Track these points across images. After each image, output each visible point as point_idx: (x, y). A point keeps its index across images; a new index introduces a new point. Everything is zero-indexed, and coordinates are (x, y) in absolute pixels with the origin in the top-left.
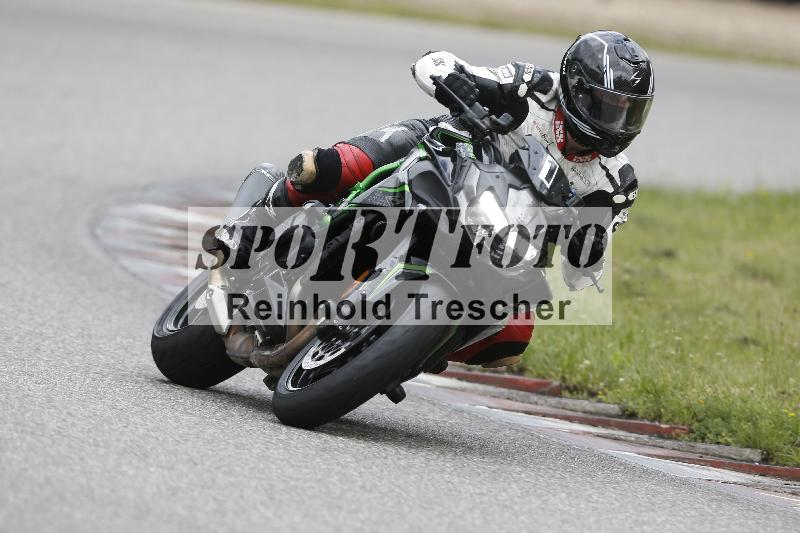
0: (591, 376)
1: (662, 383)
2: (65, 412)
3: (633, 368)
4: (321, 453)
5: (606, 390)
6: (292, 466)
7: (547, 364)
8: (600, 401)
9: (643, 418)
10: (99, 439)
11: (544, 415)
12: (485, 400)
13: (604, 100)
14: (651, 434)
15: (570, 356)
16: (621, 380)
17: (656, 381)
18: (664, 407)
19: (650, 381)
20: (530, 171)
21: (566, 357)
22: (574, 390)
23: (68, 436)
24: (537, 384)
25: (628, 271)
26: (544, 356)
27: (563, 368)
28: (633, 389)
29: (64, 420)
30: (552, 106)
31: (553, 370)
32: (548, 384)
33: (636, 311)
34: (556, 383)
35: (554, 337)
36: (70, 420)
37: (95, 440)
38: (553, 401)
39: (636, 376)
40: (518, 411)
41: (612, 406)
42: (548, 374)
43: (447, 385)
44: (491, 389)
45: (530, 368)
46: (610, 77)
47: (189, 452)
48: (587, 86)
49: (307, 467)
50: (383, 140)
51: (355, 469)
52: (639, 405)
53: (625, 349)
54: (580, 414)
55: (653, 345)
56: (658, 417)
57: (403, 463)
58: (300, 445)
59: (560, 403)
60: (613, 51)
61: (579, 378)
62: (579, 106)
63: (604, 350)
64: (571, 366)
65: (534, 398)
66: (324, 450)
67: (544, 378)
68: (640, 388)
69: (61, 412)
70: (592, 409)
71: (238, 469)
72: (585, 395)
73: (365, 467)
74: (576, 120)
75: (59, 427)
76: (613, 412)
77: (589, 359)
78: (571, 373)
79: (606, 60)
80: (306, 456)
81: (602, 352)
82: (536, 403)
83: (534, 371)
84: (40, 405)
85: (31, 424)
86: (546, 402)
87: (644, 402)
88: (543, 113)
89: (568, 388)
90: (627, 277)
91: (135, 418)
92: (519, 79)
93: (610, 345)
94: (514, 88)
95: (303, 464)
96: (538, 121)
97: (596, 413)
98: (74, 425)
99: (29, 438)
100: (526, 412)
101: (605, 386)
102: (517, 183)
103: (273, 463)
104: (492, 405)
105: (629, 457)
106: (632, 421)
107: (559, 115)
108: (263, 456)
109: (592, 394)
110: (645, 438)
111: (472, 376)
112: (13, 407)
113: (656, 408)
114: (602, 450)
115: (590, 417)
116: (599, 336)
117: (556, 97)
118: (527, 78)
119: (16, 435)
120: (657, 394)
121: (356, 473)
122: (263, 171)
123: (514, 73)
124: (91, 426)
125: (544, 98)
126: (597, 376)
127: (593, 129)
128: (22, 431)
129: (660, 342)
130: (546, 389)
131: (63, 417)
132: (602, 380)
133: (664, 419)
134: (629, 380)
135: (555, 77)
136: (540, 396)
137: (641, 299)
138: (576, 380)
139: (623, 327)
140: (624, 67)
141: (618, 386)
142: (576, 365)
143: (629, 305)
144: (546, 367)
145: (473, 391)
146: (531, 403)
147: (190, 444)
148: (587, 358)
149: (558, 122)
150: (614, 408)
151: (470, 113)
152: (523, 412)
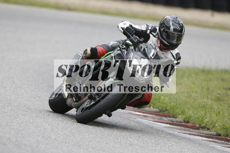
0: (208, 124)
1: (228, 126)
2: (57, 133)
3: (220, 121)
4: (130, 145)
5: (212, 128)
6: (122, 149)
7: (195, 120)
8: (210, 131)
9: (223, 136)
10: (66, 141)
11: (194, 135)
12: (177, 131)
13: (171, 34)
14: (225, 141)
15: (202, 118)
16: (216, 125)
17: (226, 125)
18: (229, 133)
19: (225, 125)
20: (148, 54)
21: (201, 118)
22: (203, 128)
23: (58, 140)
24: (192, 126)
25: (219, 94)
26: (195, 118)
27: (200, 122)
28: (220, 128)
29: (56, 136)
30: (157, 36)
31: (197, 122)
32: (195, 126)
33: (221, 105)
34: (198, 126)
35: (197, 112)
36: (58, 135)
37: (65, 141)
38: (197, 131)
39: (221, 124)
40: (187, 134)
41: (214, 132)
42: (196, 123)
43: (166, 126)
44: (179, 127)
45: (190, 121)
46: (172, 28)
47: (92, 145)
48: (166, 30)
49: (126, 149)
50: (110, 45)
51: (140, 150)
52: (222, 132)
53: (218, 116)
54: (205, 135)
55: (226, 115)
56: (227, 136)
57: (154, 148)
58: (124, 143)
59: (199, 131)
60: (173, 21)
61: (204, 124)
62: (164, 36)
63: (212, 116)
64: (202, 121)
65: (191, 130)
66: (131, 145)
67: (194, 124)
68: (222, 127)
69: (55, 134)
70: (208, 133)
71: (106, 150)
72: (206, 129)
73: (143, 150)
74: (163, 40)
75: (55, 138)
76: (214, 134)
77: (208, 119)
78: (202, 123)
79: (171, 23)
80: (126, 146)
81: (211, 117)
82: (192, 132)
83: (191, 122)
84: (50, 131)
85: (47, 137)
86: (195, 131)
87: (223, 131)
88: (154, 38)
89: (201, 127)
90: (218, 95)
91: (77, 135)
92: (147, 29)
93: (213, 115)
94: (146, 31)
95: (125, 149)
96: (153, 40)
97: (210, 135)
98: (59, 137)
99: (46, 141)
100: (189, 134)
101: (212, 127)
102: (144, 57)
103: (116, 148)
104: (179, 132)
105: (219, 147)
106: (220, 137)
107: (159, 39)
108: (114, 146)
109: (208, 129)
110: (223, 142)
111: (174, 124)
112: (42, 132)
113: (226, 133)
114: (211, 145)
115: (208, 135)
116: (210, 113)
117: (158, 34)
118: (150, 28)
119: (42, 140)
120: (227, 129)
121: (140, 151)
122: (79, 54)
123: (146, 27)
124: (64, 138)
125: (154, 34)
126: (210, 124)
127: (167, 42)
128: (45, 139)
129: (228, 114)
130: (195, 128)
131: (56, 135)
132: (211, 125)
133: (229, 136)
134: (219, 125)
135: (158, 28)
136: (193, 130)
137: (222, 102)
138: (204, 125)
139: (217, 110)
140: (176, 25)
141: (216, 127)
142: (203, 121)
143: (219, 104)
144: (195, 121)
145: (174, 128)
146: (190, 132)
147: (93, 143)
148: (207, 119)
149: (158, 41)
150: (214, 133)
151: (132, 38)
152: (188, 134)
